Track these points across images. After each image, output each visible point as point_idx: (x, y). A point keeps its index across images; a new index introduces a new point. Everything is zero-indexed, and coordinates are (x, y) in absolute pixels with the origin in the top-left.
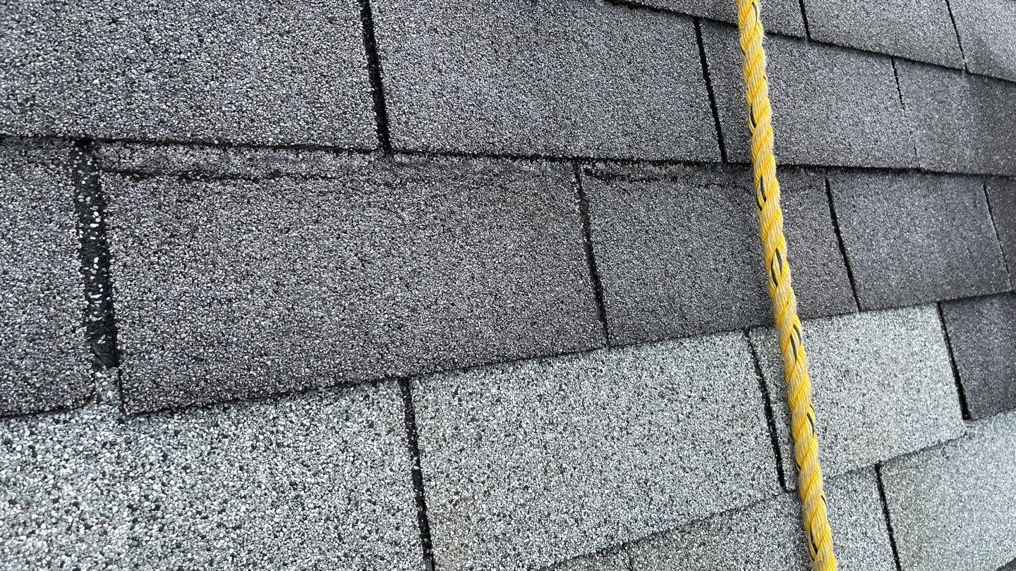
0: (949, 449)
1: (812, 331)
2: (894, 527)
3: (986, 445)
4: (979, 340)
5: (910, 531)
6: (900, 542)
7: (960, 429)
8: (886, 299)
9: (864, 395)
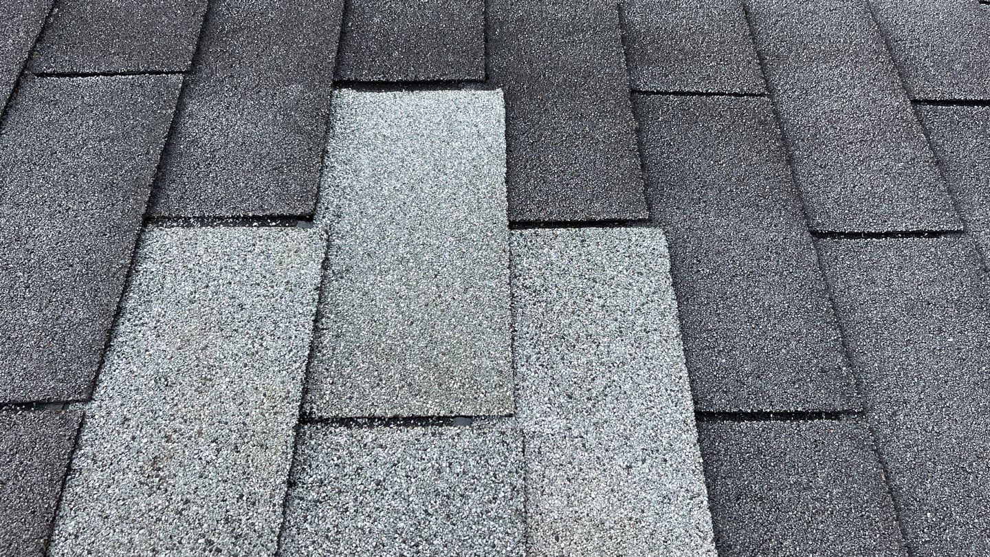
0: (337, 263)
1: (73, 523)
2: (396, 411)
3: (357, 188)
4: (225, 158)
5: (409, 380)
6: (416, 406)
7: (316, 237)
8: (94, 340)
9: (200, 433)
